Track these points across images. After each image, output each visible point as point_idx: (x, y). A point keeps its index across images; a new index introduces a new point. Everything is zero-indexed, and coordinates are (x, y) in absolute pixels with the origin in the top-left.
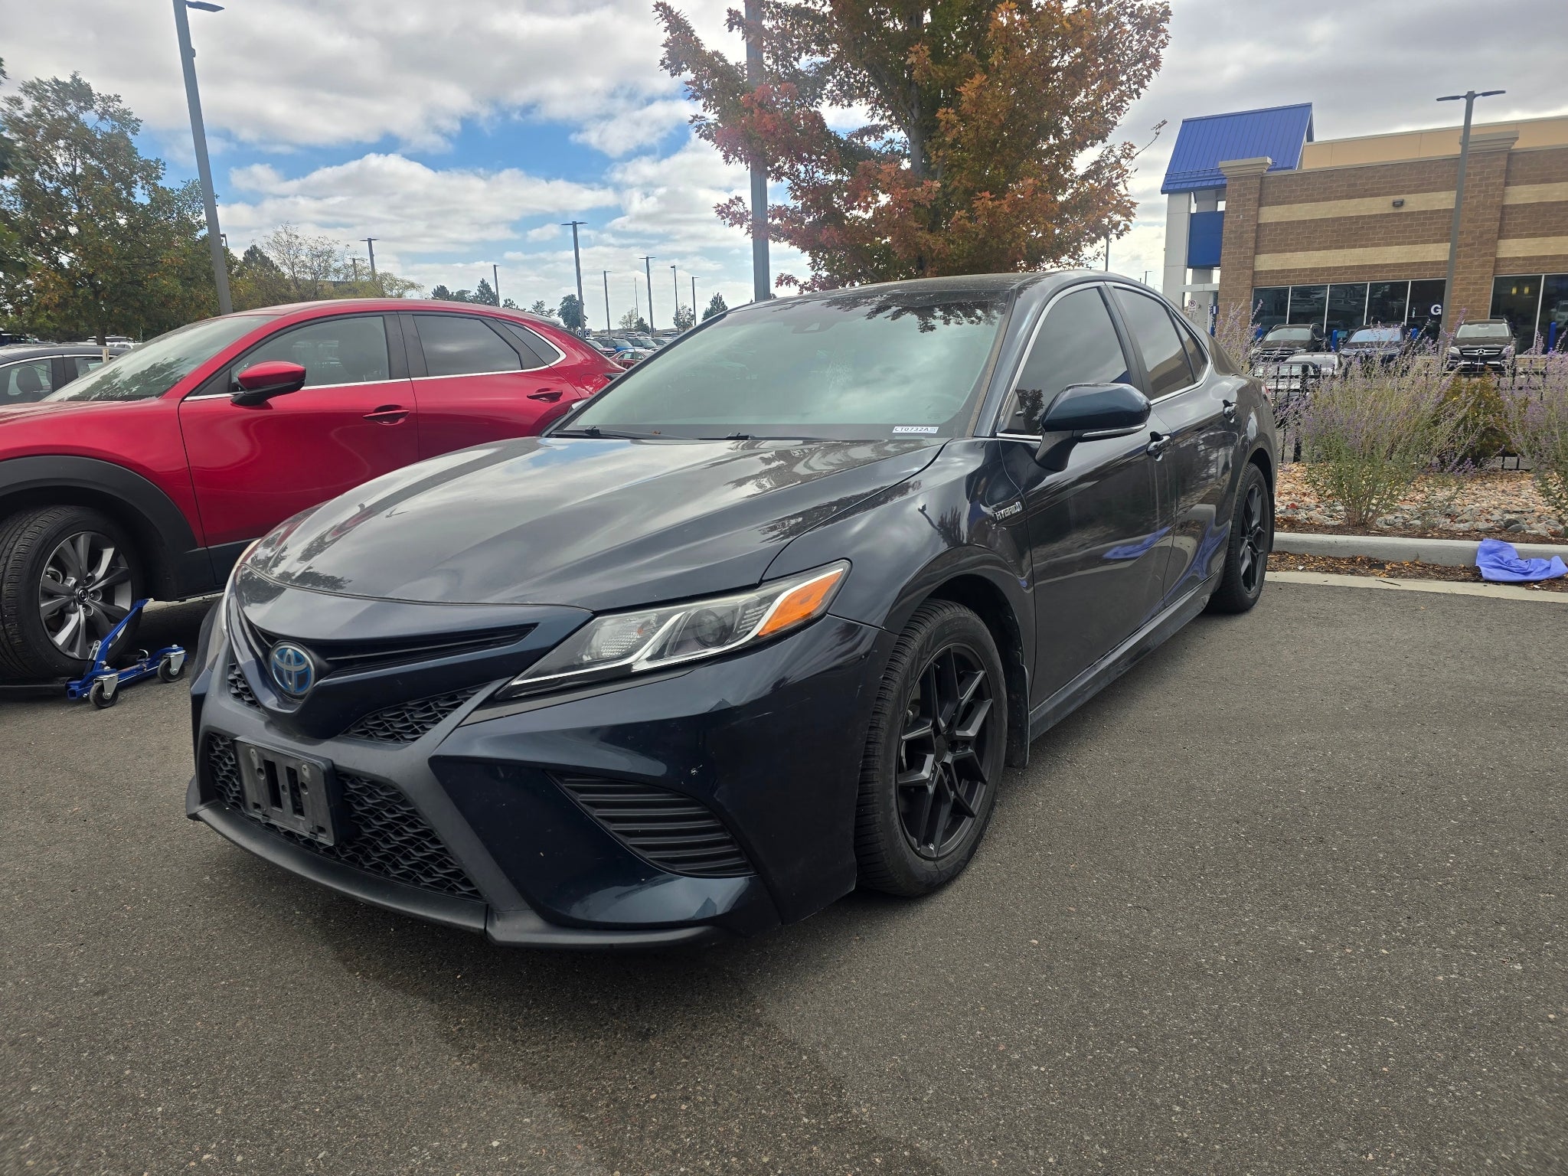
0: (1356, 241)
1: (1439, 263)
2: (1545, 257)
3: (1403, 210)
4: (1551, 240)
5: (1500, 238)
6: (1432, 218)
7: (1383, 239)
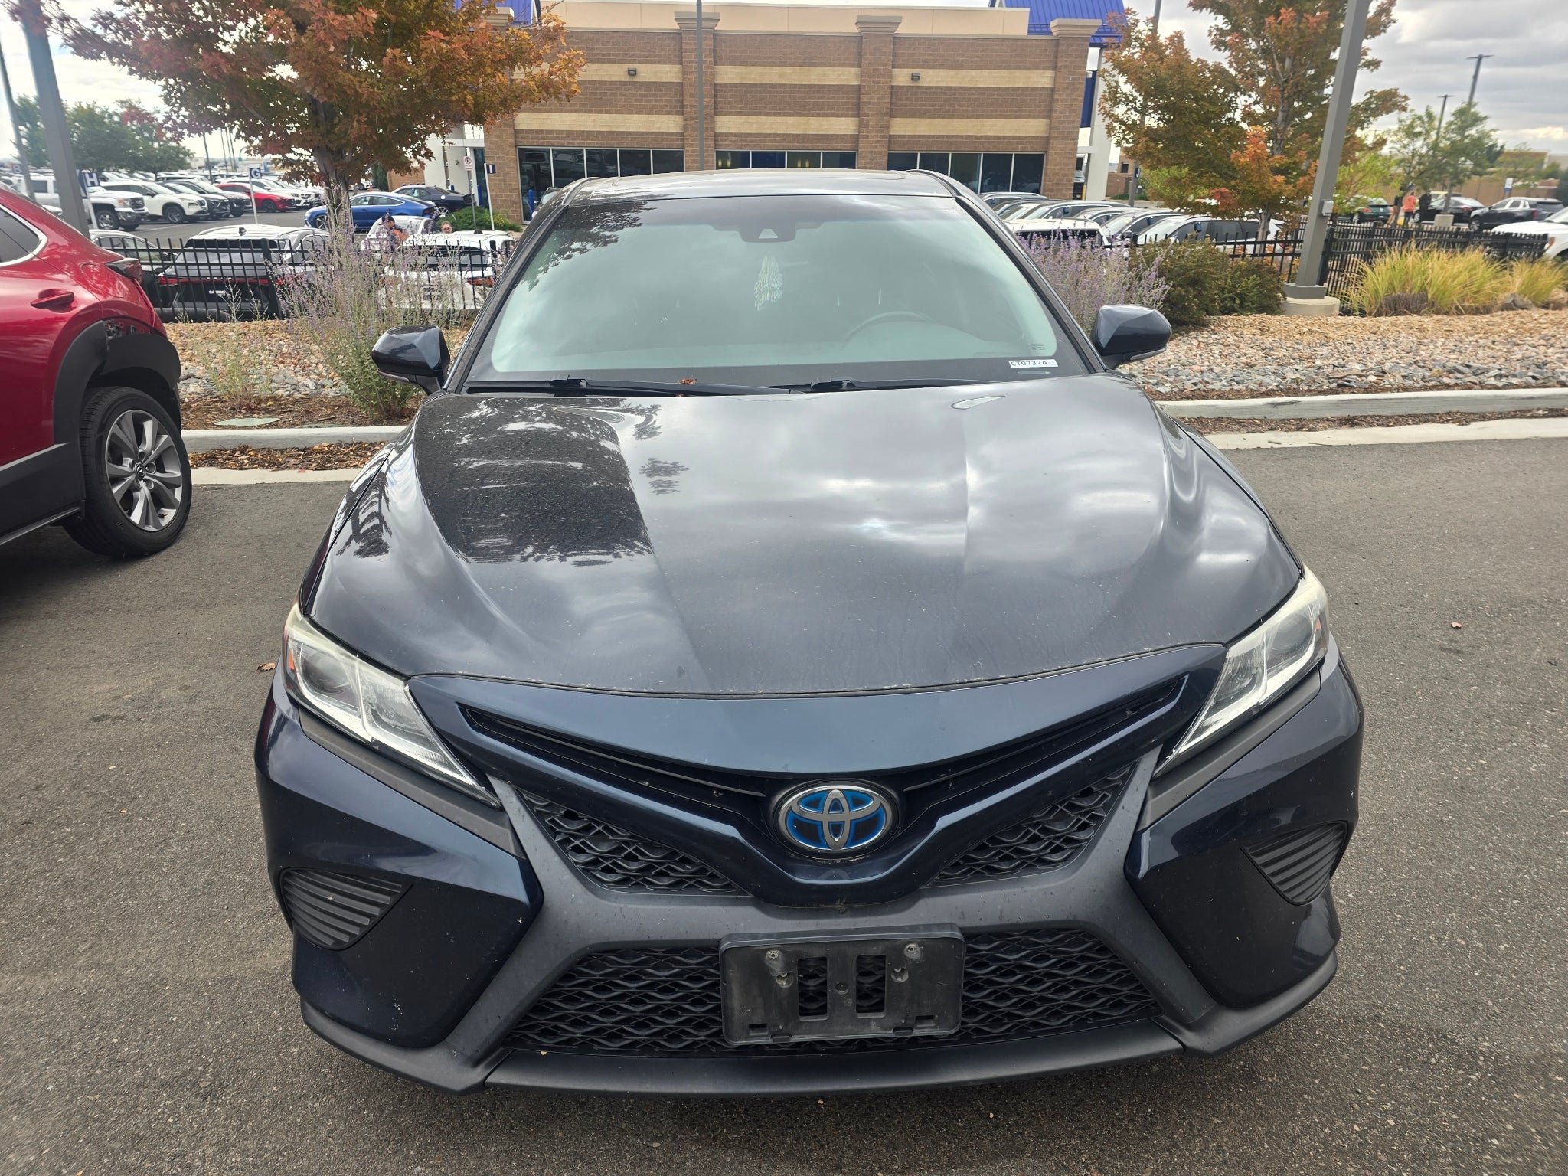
0: (601, 106)
1: (671, 134)
2: (750, 134)
3: (637, 79)
4: (753, 119)
5: (716, 114)
6: (660, 90)
7: (623, 106)
